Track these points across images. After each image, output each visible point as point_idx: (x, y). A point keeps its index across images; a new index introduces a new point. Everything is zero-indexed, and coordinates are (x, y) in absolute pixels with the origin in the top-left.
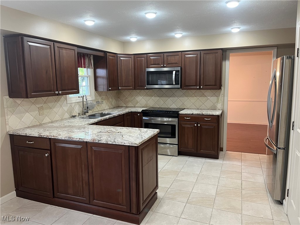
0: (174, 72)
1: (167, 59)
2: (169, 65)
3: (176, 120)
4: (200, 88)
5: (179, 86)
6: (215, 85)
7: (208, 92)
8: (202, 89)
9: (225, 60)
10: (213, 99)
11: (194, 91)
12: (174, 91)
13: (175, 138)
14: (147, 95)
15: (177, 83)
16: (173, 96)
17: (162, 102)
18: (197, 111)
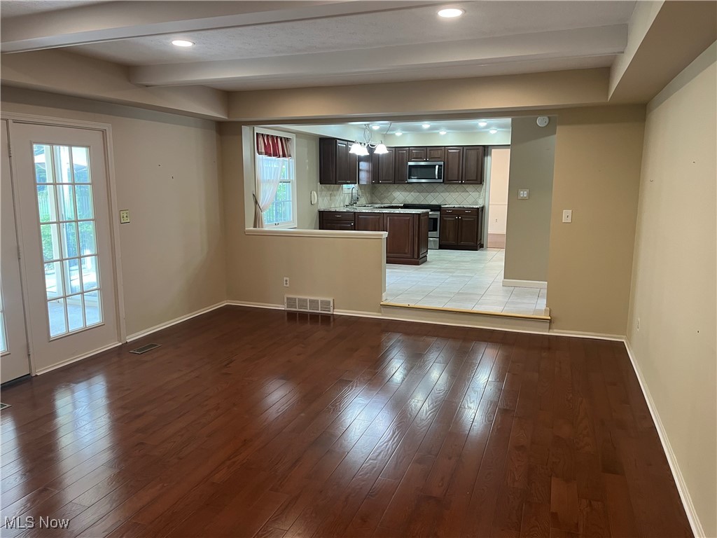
0: (437, 167)
1: (430, 153)
2: (433, 159)
3: (438, 213)
4: (462, 183)
5: (442, 181)
6: (476, 180)
7: (470, 188)
8: (464, 184)
9: (487, 155)
10: (475, 194)
11: (456, 186)
12: (435, 185)
13: (436, 230)
14: (406, 190)
15: (439, 178)
16: (434, 191)
17: (422, 198)
18: (458, 206)
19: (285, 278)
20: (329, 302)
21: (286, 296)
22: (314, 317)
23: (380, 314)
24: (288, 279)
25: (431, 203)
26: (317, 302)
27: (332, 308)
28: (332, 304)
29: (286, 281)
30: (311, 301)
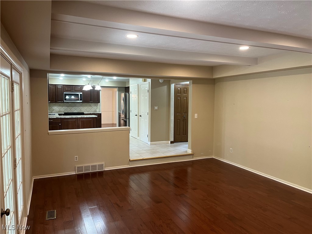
0: (79, 95)
1: (75, 88)
6: (97, 101)
8: (92, 103)
10: (95, 107)
15: (81, 100)
18: (92, 113)
19: (75, 157)
20: (103, 165)
21: (77, 166)
22: (94, 175)
23: (129, 165)
24: (77, 156)
25: (74, 112)
26: (95, 166)
27: (104, 168)
28: (104, 166)
29: (76, 158)
30: (92, 166)
